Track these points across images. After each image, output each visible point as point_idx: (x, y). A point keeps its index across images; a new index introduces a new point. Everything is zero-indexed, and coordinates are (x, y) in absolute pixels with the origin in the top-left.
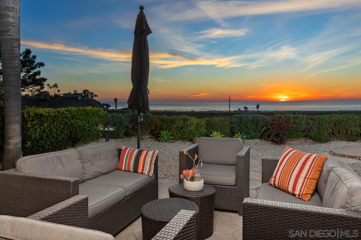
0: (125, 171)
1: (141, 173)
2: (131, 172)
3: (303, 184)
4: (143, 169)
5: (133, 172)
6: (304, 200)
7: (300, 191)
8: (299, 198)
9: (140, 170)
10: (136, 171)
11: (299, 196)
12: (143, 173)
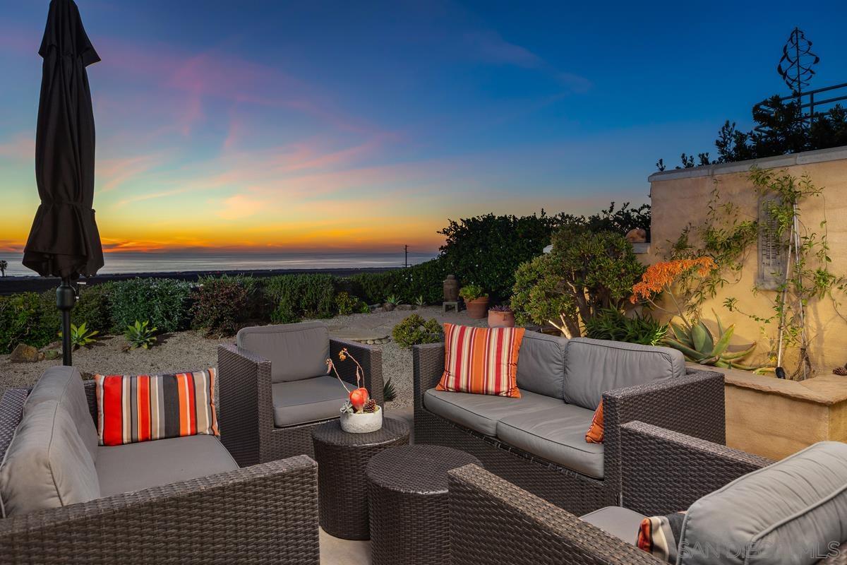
0: (133, 441)
1: (192, 435)
2: (156, 439)
3: (508, 374)
4: (194, 423)
5: (161, 439)
6: (516, 397)
7: (508, 386)
8: (507, 396)
9: (186, 428)
10: (172, 431)
11: (507, 393)
12: (196, 434)
